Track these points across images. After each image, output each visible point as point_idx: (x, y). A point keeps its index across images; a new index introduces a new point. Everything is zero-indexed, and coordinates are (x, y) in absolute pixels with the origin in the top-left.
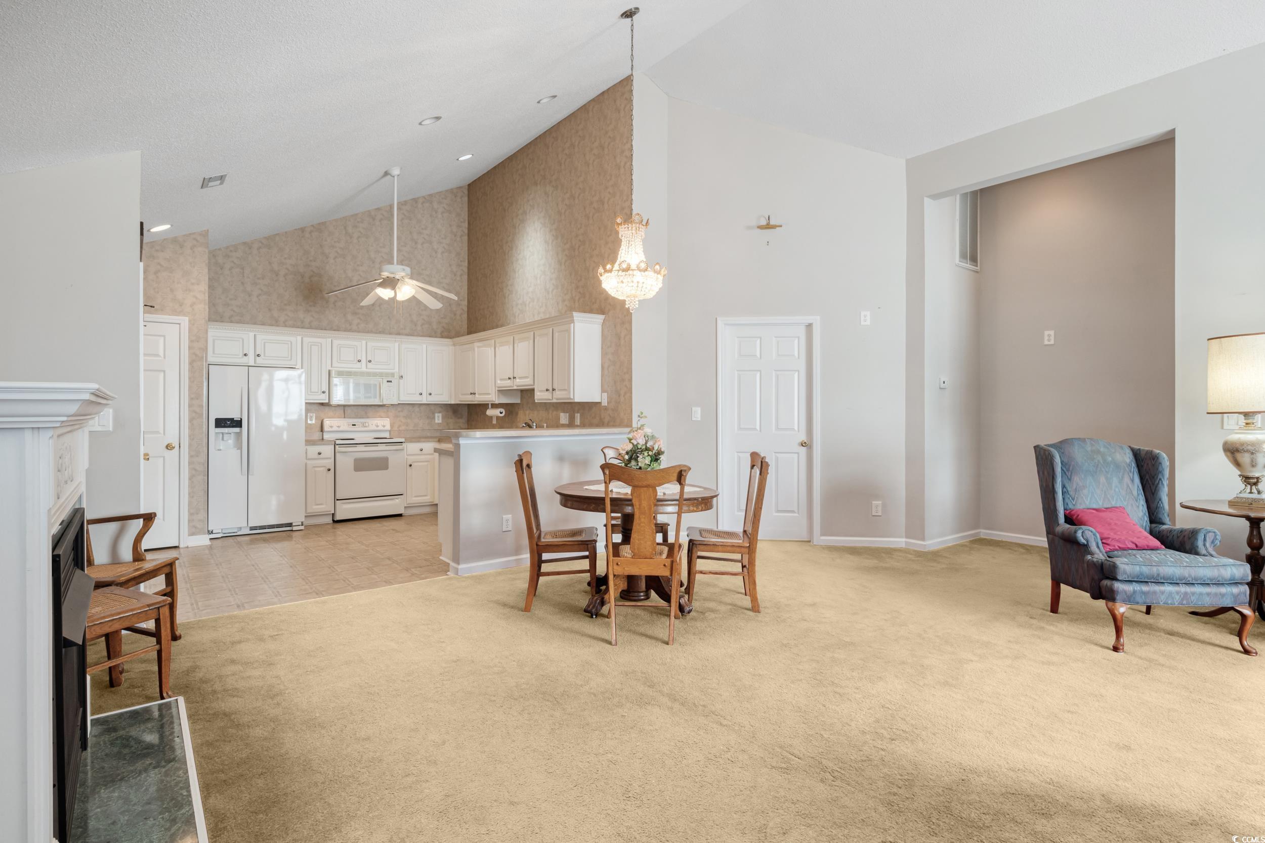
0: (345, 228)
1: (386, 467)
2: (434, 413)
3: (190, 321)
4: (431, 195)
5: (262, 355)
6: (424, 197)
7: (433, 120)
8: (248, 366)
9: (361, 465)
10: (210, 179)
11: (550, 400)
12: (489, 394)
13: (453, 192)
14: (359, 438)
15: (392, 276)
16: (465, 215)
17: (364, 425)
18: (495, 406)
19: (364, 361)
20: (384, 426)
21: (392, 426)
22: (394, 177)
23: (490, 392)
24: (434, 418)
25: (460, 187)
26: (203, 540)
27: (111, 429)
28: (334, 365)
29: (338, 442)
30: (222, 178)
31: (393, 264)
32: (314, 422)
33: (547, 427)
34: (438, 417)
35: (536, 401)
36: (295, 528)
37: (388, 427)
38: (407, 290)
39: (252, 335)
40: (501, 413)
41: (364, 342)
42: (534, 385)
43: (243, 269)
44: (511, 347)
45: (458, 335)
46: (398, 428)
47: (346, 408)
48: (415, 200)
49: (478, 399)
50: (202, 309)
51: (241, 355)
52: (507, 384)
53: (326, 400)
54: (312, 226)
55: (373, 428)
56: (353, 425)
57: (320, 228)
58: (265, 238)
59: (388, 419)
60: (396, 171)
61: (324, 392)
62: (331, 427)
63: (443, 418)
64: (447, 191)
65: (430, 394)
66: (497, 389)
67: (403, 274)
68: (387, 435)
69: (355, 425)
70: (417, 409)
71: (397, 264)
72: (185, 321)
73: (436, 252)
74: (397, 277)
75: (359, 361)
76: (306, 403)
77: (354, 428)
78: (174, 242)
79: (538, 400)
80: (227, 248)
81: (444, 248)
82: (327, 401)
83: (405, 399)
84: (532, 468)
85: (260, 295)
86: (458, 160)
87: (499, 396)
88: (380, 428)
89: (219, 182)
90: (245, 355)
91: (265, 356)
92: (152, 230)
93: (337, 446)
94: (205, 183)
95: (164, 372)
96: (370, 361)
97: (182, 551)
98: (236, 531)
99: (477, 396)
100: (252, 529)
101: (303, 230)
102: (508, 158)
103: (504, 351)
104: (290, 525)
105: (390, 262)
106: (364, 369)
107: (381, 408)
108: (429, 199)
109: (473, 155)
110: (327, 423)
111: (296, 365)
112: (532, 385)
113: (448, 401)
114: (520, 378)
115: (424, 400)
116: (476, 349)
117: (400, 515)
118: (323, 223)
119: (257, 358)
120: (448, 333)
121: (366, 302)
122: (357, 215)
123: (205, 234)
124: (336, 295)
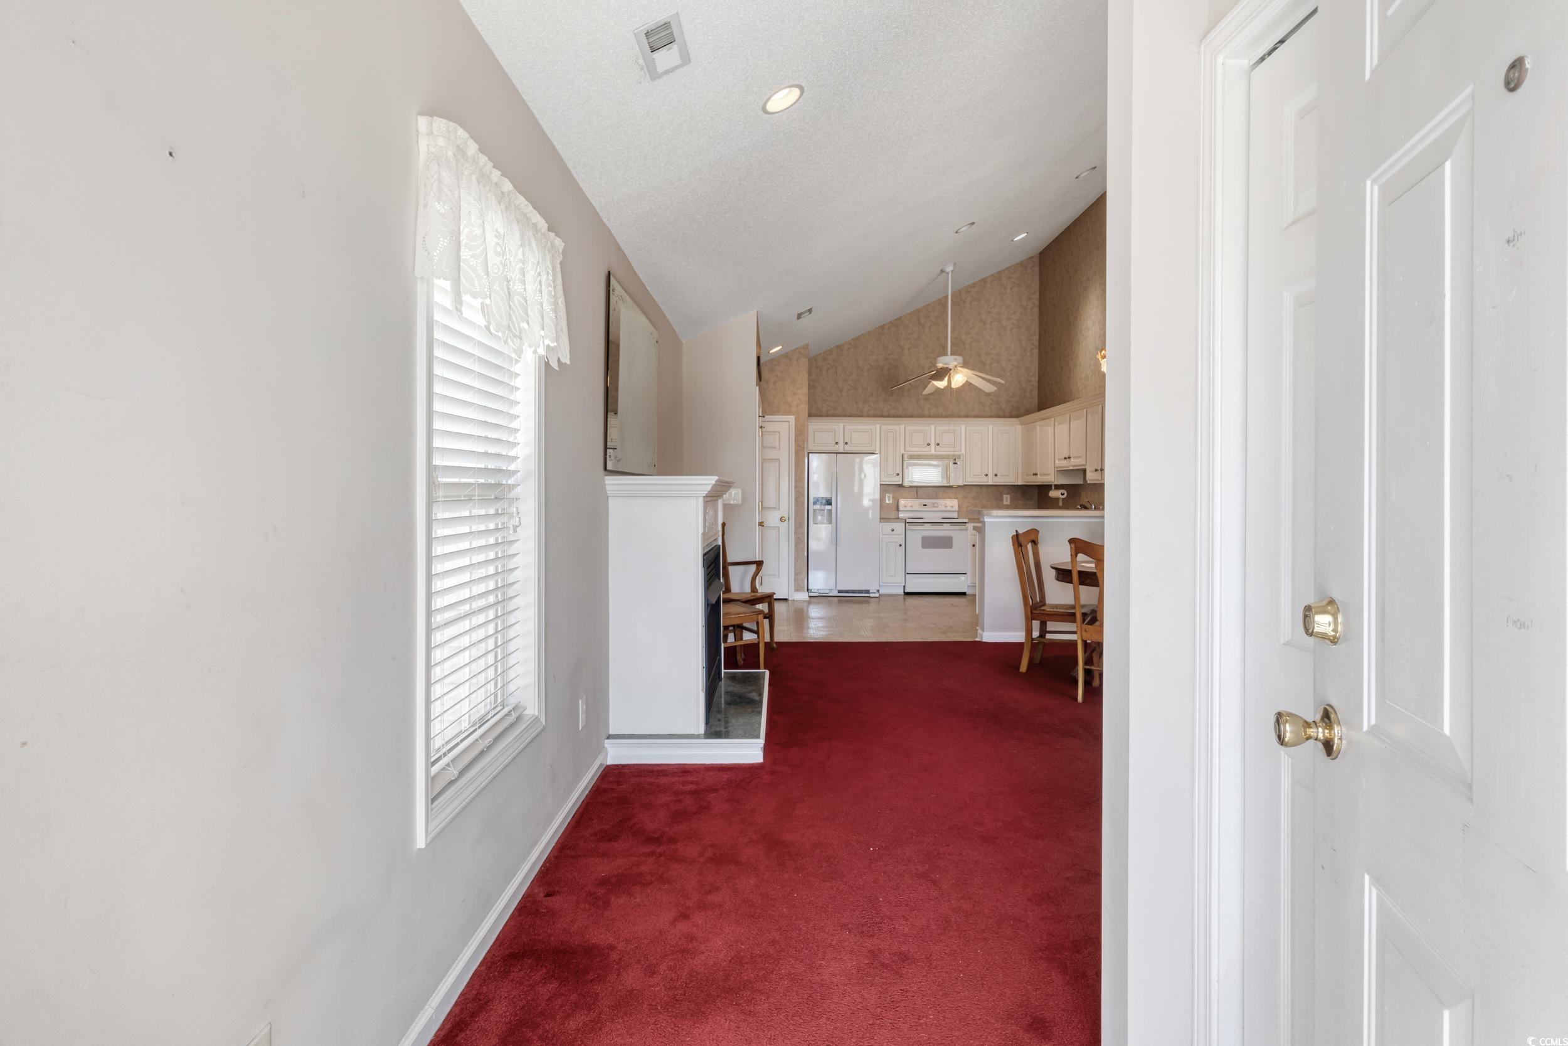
0: (918, 320)
1: (950, 547)
2: (1002, 495)
3: (796, 419)
4: (1000, 272)
5: (849, 443)
6: (993, 275)
7: (969, 226)
8: (837, 453)
9: (929, 543)
10: (801, 314)
11: (1099, 480)
12: (1049, 475)
13: (1022, 265)
14: (929, 517)
15: (946, 366)
16: (1036, 285)
17: (933, 505)
18: (1058, 487)
19: (933, 444)
20: (952, 507)
21: (959, 506)
22: (948, 273)
23: (1050, 472)
24: (1002, 499)
25: (1031, 258)
26: (803, 596)
27: (740, 503)
28: (906, 449)
29: (908, 521)
30: (810, 311)
31: (947, 355)
32: (891, 502)
33: (1095, 508)
34: (1007, 498)
35: (1088, 482)
36: (871, 595)
37: (956, 508)
38: (959, 378)
39: (841, 425)
40: (1063, 494)
41: (933, 427)
42: (1085, 465)
43: (836, 369)
44: (1068, 425)
45: (1028, 412)
46: (967, 509)
47: (919, 489)
48: (984, 281)
49: (1040, 480)
50: (804, 408)
51: (834, 443)
52: (1064, 464)
53: (899, 481)
54: (890, 322)
55: (942, 508)
56: (924, 505)
57: (896, 324)
58: (853, 339)
59: (957, 500)
60: (950, 268)
61: (898, 475)
62: (905, 507)
63: (1011, 499)
64: (1016, 264)
65: (996, 475)
66: (1056, 469)
67: (955, 363)
68: (955, 515)
69: (926, 505)
70: (985, 490)
71: (951, 355)
72: (792, 418)
73: (1005, 330)
74: (950, 367)
75: (929, 445)
76: (881, 485)
77: (925, 508)
78: (786, 357)
79: (1090, 480)
80: (825, 352)
81: (1014, 324)
82: (900, 483)
83: (971, 480)
84: (1039, 545)
85: (848, 390)
86: (1012, 241)
87: (1058, 475)
88: (949, 508)
89: (808, 313)
90: (837, 443)
91: (851, 443)
92: (771, 352)
93: (907, 524)
94: (799, 316)
95: (779, 460)
96: (938, 444)
97: (790, 602)
98: (828, 592)
99: (1038, 476)
100: (840, 591)
101: (882, 327)
102: (1073, 222)
103: (1062, 429)
104: (868, 592)
105: (945, 354)
106: (933, 452)
107: (950, 490)
108: (998, 277)
109: (1027, 233)
110: (902, 502)
111: (875, 451)
112: (1083, 465)
113: (1014, 483)
114: (1075, 458)
115: (991, 481)
116: (1038, 428)
117: (964, 594)
118: (900, 319)
119: (846, 445)
120: (1017, 411)
121: (927, 391)
122: (928, 305)
123: (806, 347)
124: (910, 384)
